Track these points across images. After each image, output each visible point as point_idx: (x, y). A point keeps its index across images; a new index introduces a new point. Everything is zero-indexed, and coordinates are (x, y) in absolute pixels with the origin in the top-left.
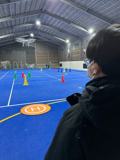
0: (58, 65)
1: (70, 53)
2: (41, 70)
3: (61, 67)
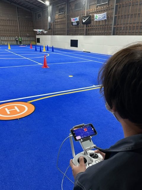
0: (33, 41)
1: (52, 22)
2: (9, 48)
3: (38, 44)
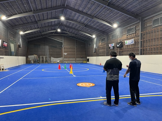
0: (85, 60)
1: (97, 48)
3: (88, 62)
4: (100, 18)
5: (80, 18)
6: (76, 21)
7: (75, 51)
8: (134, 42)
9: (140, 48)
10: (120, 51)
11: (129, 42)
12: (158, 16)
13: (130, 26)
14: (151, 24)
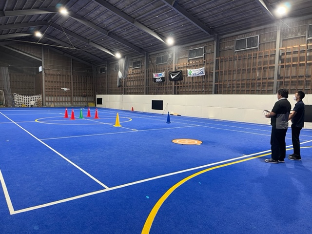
0: (91, 102)
1: (124, 78)
3: (98, 106)
4: (145, 24)
5: (104, 17)
6: (91, 22)
7: (69, 81)
8: (204, 72)
9: (214, 84)
10: (175, 87)
11: (196, 72)
12: (243, 35)
13: (194, 45)
14: (232, 46)
